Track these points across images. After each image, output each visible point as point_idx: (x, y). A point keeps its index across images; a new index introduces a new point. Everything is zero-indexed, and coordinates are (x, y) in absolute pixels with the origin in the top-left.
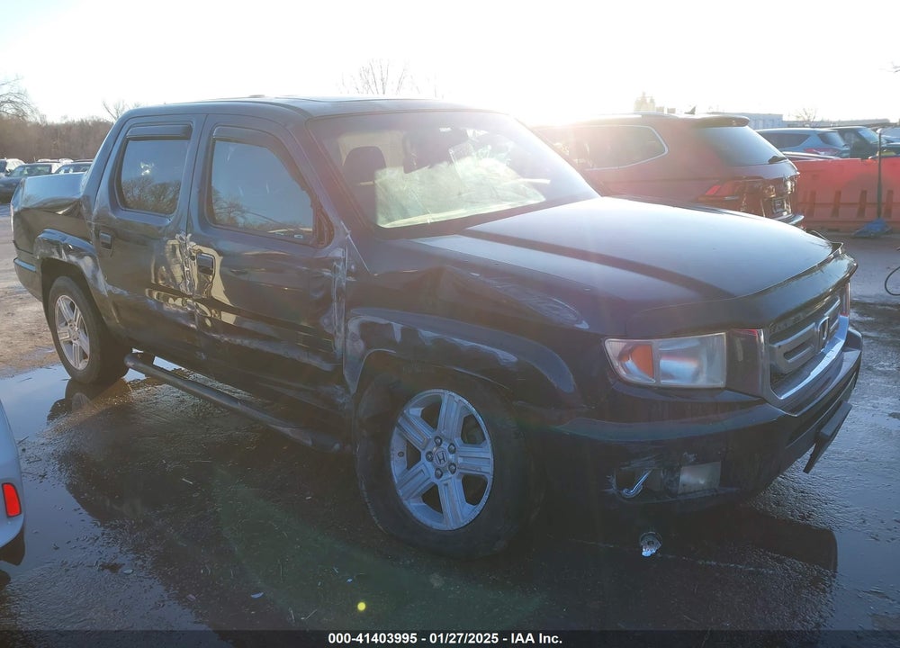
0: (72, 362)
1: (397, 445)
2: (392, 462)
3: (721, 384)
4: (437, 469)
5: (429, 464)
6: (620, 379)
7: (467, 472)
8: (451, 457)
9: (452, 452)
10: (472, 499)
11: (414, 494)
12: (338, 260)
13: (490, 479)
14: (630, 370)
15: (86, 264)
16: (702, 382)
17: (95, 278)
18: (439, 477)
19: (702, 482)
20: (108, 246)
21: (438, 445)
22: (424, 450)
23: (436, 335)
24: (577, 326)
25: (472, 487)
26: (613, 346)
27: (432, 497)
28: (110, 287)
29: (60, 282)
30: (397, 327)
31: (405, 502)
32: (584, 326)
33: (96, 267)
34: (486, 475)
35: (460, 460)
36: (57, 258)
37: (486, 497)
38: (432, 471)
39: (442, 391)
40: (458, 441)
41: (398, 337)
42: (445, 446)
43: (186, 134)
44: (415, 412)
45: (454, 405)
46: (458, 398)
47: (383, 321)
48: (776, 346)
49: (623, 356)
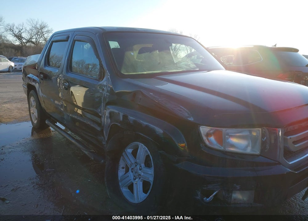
0: (33, 120)
1: (122, 164)
2: (119, 171)
3: (258, 152)
4: (134, 176)
5: (131, 174)
6: (206, 146)
7: (145, 179)
8: (140, 171)
9: (140, 170)
10: (145, 191)
11: (124, 186)
12: (105, 86)
13: (152, 183)
15: (37, 86)
16: (249, 151)
17: (39, 90)
18: (135, 179)
19: (245, 199)
20: (42, 79)
21: (136, 166)
22: (130, 167)
23: (134, 118)
24: (188, 119)
25: (146, 185)
26: (204, 130)
27: (131, 187)
28: (42, 94)
29: (32, 92)
30: (121, 115)
31: (121, 188)
32: (191, 119)
33: (39, 87)
34: (151, 182)
35: (142, 174)
36: (30, 83)
37: (149, 191)
38: (133, 177)
39: (139, 143)
40: (143, 165)
41: (121, 118)
42: (138, 167)
43: (66, 40)
44: (129, 151)
45: (143, 150)
46: (144, 146)
47: (117, 111)
48: (289, 137)
49: (208, 135)
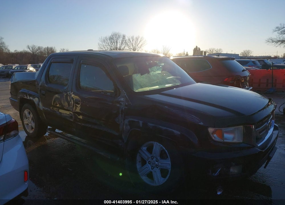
0: (28, 131)
1: (138, 158)
2: (137, 164)
3: (241, 141)
4: (152, 167)
5: (149, 165)
6: (213, 140)
7: (162, 168)
8: (156, 163)
9: (157, 161)
10: (164, 176)
11: (144, 175)
12: (122, 101)
13: (170, 170)
14: (216, 137)
15: (36, 100)
16: (235, 141)
17: (39, 105)
18: (153, 169)
20: (44, 95)
21: (152, 159)
22: (148, 161)
23: (153, 125)
24: (199, 123)
25: (164, 173)
26: (211, 130)
27: (150, 175)
28: (44, 108)
29: (26, 105)
30: (141, 123)
31: (142, 177)
32: (202, 124)
33: (39, 101)
35: (160, 164)
36: (26, 98)
37: (168, 176)
38: (150, 167)
39: (154, 142)
40: (159, 158)
41: (141, 125)
42: (155, 159)
43: (72, 62)
44: (144, 148)
45: (157, 147)
46: (159, 144)
47: (136, 120)
48: (257, 130)
49: (213, 133)
